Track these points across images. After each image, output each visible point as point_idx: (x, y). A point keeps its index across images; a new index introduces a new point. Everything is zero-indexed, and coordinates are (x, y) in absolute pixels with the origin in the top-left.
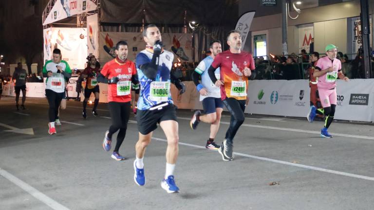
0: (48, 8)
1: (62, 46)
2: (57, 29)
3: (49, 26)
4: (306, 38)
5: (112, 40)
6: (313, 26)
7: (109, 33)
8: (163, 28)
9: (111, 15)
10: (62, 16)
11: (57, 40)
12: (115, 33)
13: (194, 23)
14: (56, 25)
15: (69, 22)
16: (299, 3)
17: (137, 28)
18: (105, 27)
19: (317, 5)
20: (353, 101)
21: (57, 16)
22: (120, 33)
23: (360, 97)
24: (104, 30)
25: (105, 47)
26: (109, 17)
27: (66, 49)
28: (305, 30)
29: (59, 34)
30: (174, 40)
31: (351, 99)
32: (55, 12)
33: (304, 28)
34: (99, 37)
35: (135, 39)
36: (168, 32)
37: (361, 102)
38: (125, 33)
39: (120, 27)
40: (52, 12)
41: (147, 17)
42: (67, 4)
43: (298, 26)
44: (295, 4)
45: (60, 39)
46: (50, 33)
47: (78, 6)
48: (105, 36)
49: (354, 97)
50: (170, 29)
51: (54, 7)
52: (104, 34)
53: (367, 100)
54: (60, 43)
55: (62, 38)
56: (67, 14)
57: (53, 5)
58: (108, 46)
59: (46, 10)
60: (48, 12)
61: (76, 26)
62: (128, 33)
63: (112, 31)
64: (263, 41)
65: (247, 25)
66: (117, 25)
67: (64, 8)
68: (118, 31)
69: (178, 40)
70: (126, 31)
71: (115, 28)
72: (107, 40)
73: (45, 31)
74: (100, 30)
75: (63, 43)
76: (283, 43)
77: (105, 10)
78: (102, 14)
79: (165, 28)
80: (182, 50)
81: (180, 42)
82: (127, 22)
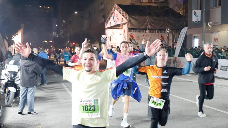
0: (108, 21)
1: (113, 37)
2: (111, 30)
3: (108, 28)
4: (215, 39)
5: (133, 36)
6: (218, 33)
7: (132, 33)
8: (156, 31)
9: (133, 25)
10: (113, 24)
11: (111, 35)
12: (135, 33)
13: (168, 29)
14: (111, 28)
15: (117, 27)
16: (211, 23)
17: (145, 31)
18: (131, 30)
19: (220, 24)
20: (222, 69)
21: (111, 24)
22: (137, 33)
23: (224, 67)
24: (130, 32)
25: (130, 39)
26: (132, 26)
27: (115, 39)
28: (215, 35)
29: (112, 32)
30: (161, 36)
31: (221, 68)
32: (111, 22)
33: (215, 34)
34: (127, 34)
35: (143, 35)
36: (159, 33)
37: (225, 69)
38: (139, 33)
39: (137, 30)
40: (109, 22)
41: (149, 26)
42: (116, 19)
43: (212, 33)
44: (209, 24)
45: (112, 34)
46: (108, 31)
47: (120, 20)
48: (130, 34)
49: (222, 67)
50: (159, 31)
51: (110, 20)
52: (130, 33)
53: (227, 69)
54: (112, 36)
55: (114, 34)
56: (115, 23)
57: (110, 19)
58: (131, 39)
59: (107, 21)
60: (108, 22)
61: (119, 29)
62: (140, 33)
63: (133, 32)
64: (197, 39)
65: (184, 33)
66: (136, 29)
67: (114, 21)
68: (136, 32)
69: (163, 36)
70: (140, 32)
71: (135, 30)
72: (131, 36)
73: (106, 30)
74: (128, 32)
75: (114, 36)
76: (203, 40)
77: (131, 23)
78: (129, 24)
79: (157, 31)
80: (165, 41)
81: (164, 37)
82: (141, 28)
